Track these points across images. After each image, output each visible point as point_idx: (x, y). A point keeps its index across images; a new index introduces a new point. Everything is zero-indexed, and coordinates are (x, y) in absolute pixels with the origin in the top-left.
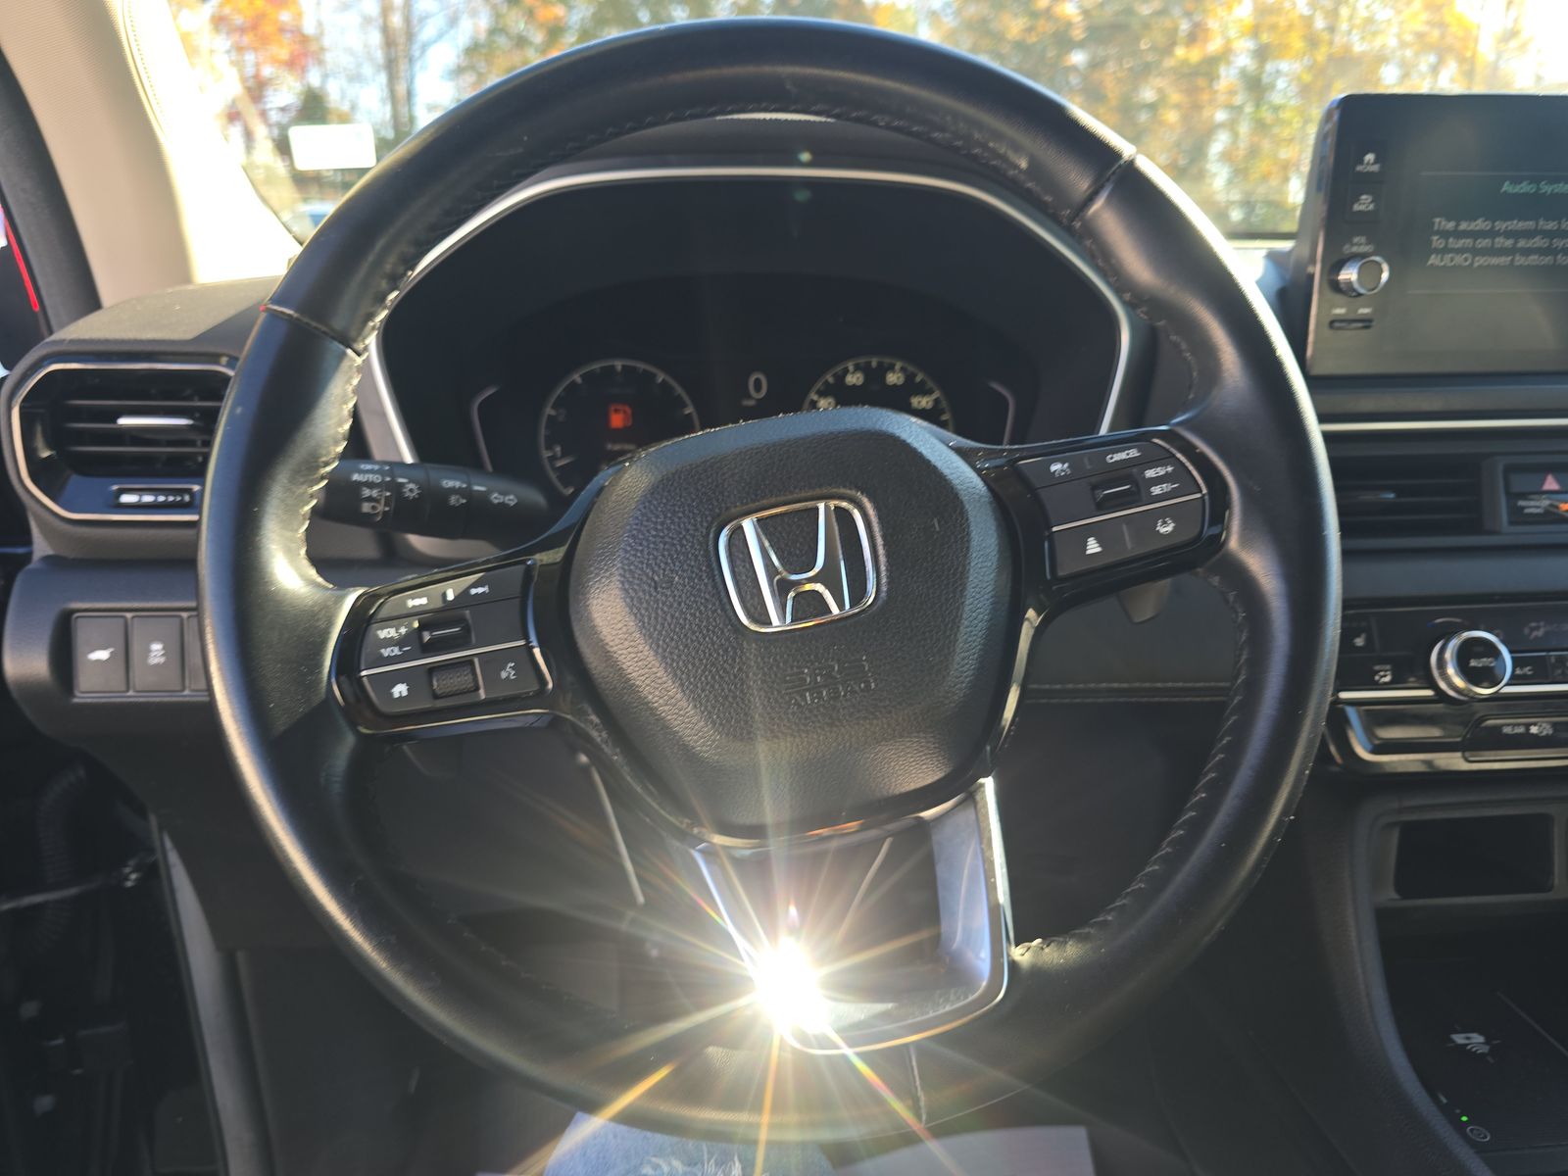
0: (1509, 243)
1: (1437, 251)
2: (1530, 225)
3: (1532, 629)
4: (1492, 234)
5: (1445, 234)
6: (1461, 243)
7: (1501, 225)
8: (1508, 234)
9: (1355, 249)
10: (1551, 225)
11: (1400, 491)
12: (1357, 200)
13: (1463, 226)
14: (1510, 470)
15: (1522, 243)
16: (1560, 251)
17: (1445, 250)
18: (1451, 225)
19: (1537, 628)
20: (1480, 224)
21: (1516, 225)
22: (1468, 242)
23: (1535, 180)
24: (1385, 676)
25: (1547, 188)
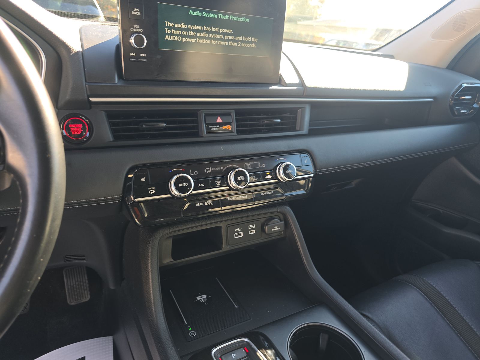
0: (194, 34)
1: (168, 34)
2: (201, 28)
3: (207, 170)
4: (188, 30)
5: (170, 28)
6: (177, 32)
7: (190, 27)
8: (194, 30)
9: (135, 30)
10: (208, 29)
11: (168, 122)
12: (133, 10)
13: (177, 25)
14: (206, 115)
15: (199, 34)
16: (212, 39)
17: (171, 34)
18: (172, 25)
19: (209, 170)
20: (183, 26)
21: (196, 27)
22: (180, 32)
23: (201, 11)
24: (153, 191)
25: (205, 15)
